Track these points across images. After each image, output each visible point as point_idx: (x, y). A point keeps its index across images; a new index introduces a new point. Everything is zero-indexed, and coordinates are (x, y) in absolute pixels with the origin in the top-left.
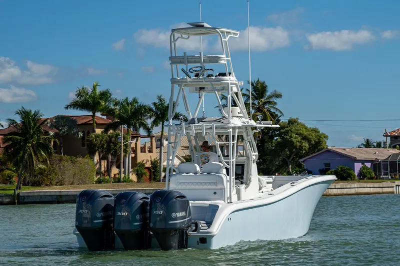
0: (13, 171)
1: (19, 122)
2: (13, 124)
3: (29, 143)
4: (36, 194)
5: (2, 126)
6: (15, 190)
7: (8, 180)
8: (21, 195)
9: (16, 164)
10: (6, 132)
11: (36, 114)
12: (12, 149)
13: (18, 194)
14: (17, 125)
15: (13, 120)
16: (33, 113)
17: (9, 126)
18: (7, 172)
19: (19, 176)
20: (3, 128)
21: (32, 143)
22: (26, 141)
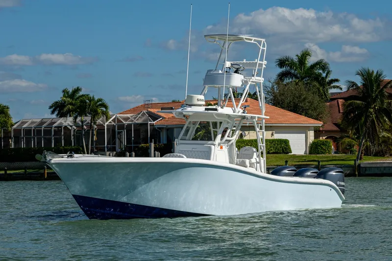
0: (353, 139)
1: (359, 85)
2: (353, 86)
3: (371, 108)
4: (378, 165)
5: (341, 89)
6: (355, 160)
7: (348, 149)
8: (362, 166)
9: (357, 131)
10: (346, 96)
11: (379, 75)
12: (352, 115)
13: (359, 165)
14: (358, 88)
15: (353, 82)
16: (375, 73)
17: (348, 89)
18: (347, 140)
19: (360, 145)
20: (343, 91)
21: (374, 108)
22: (368, 106)
